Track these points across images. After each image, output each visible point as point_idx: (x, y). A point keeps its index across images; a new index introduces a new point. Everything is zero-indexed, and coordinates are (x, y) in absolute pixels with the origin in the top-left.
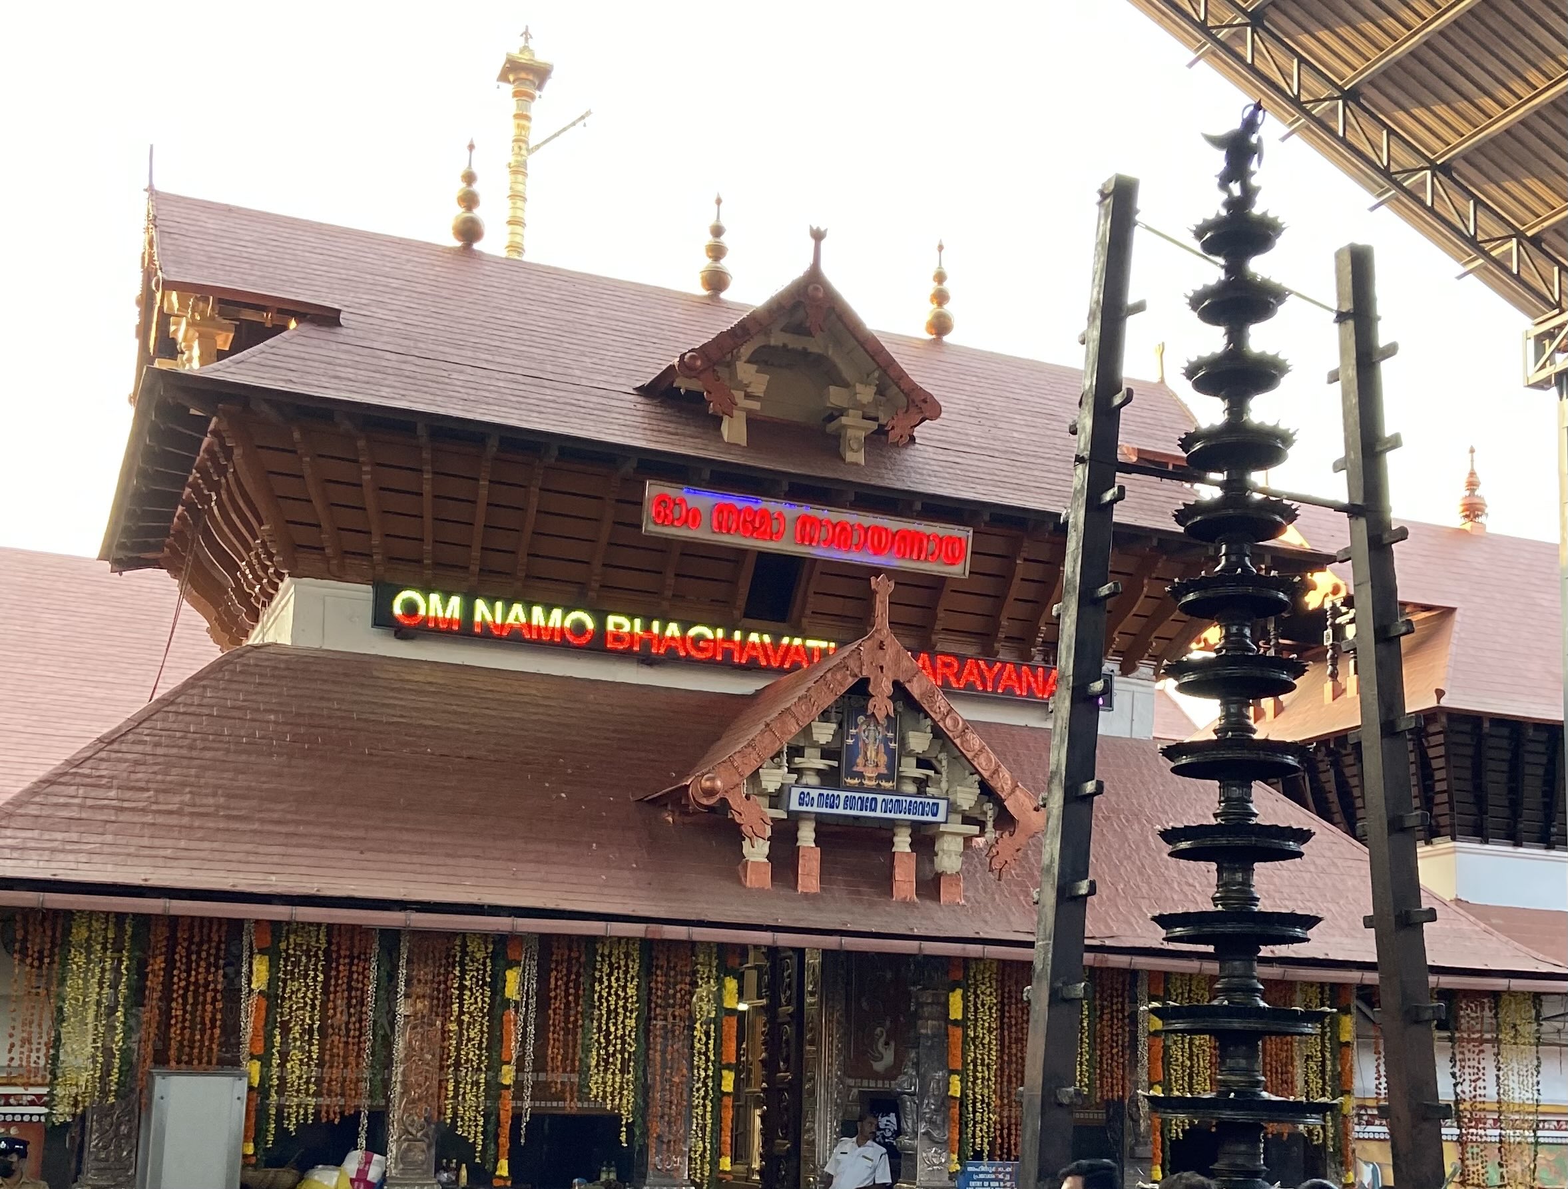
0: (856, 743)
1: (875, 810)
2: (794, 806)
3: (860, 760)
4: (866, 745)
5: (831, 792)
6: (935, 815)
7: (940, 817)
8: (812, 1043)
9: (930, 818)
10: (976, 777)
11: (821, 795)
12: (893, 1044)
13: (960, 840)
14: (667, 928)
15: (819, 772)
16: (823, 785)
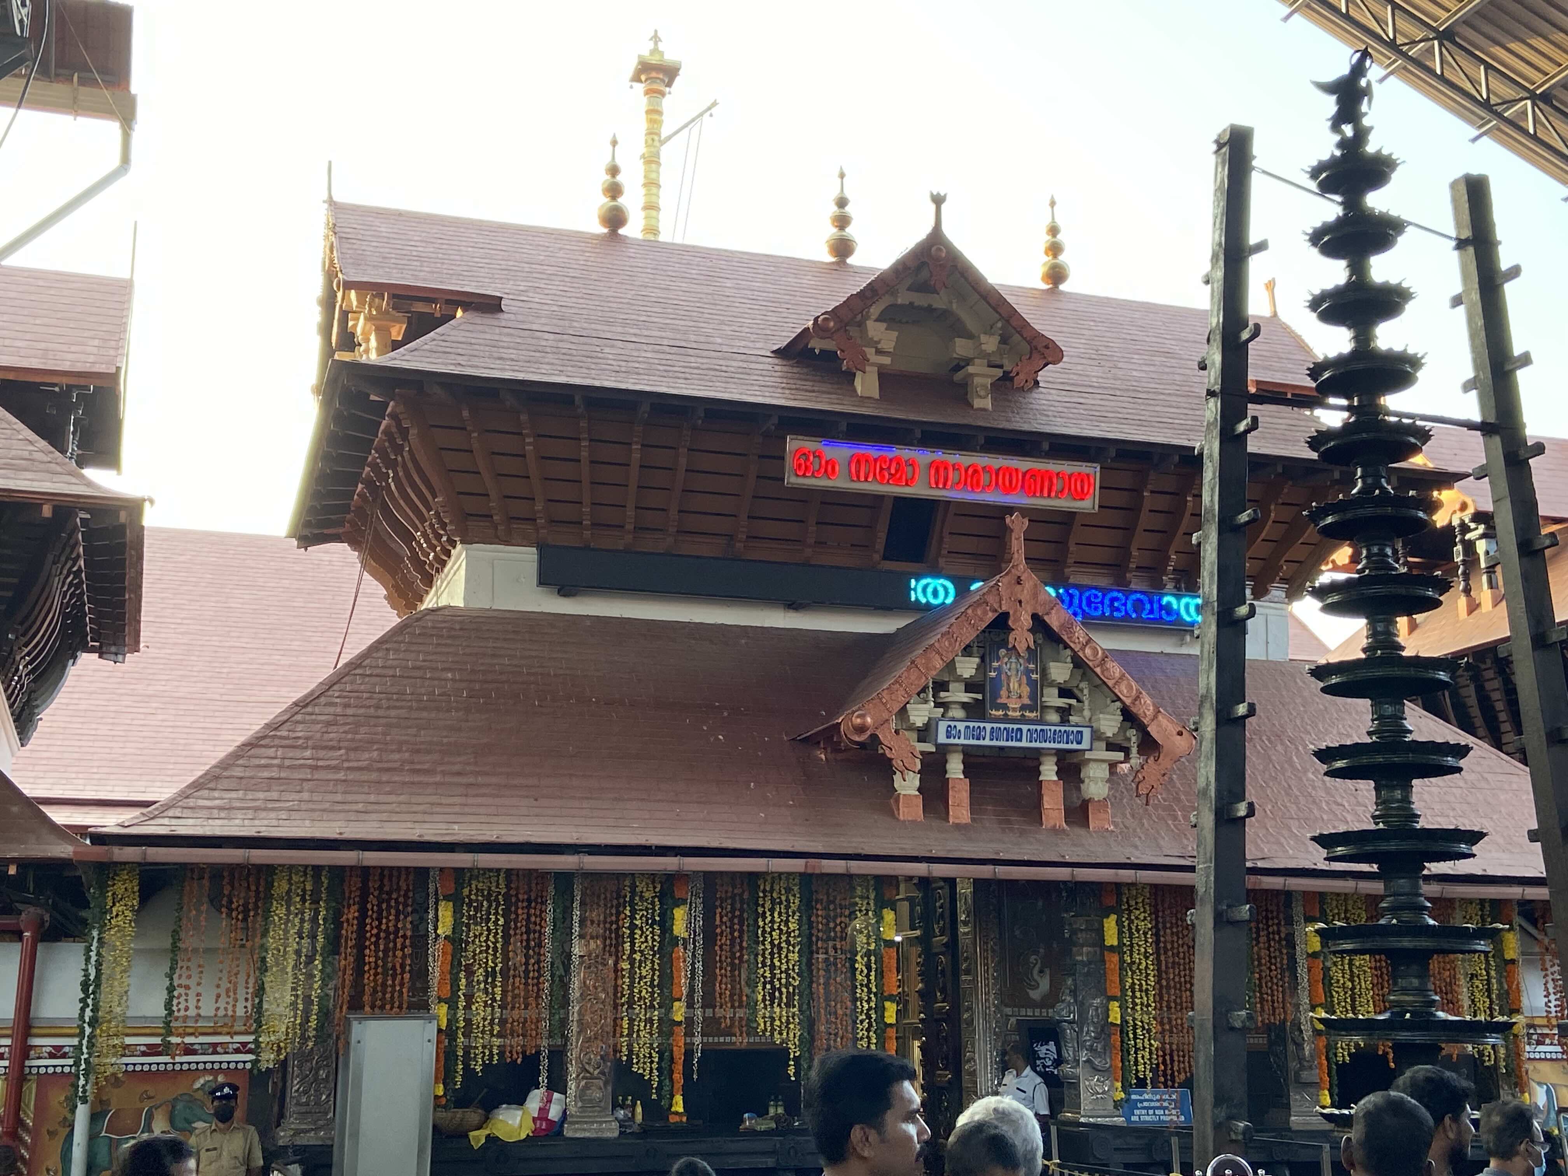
0: (999, 675)
1: (1020, 740)
2: (942, 739)
3: (1004, 693)
4: (1009, 677)
5: (976, 725)
6: (1079, 743)
7: (1085, 745)
8: (968, 972)
9: (1075, 746)
10: (1118, 704)
11: (967, 727)
12: (1047, 971)
13: (1105, 766)
14: (825, 862)
15: (964, 705)
16: (968, 718)
